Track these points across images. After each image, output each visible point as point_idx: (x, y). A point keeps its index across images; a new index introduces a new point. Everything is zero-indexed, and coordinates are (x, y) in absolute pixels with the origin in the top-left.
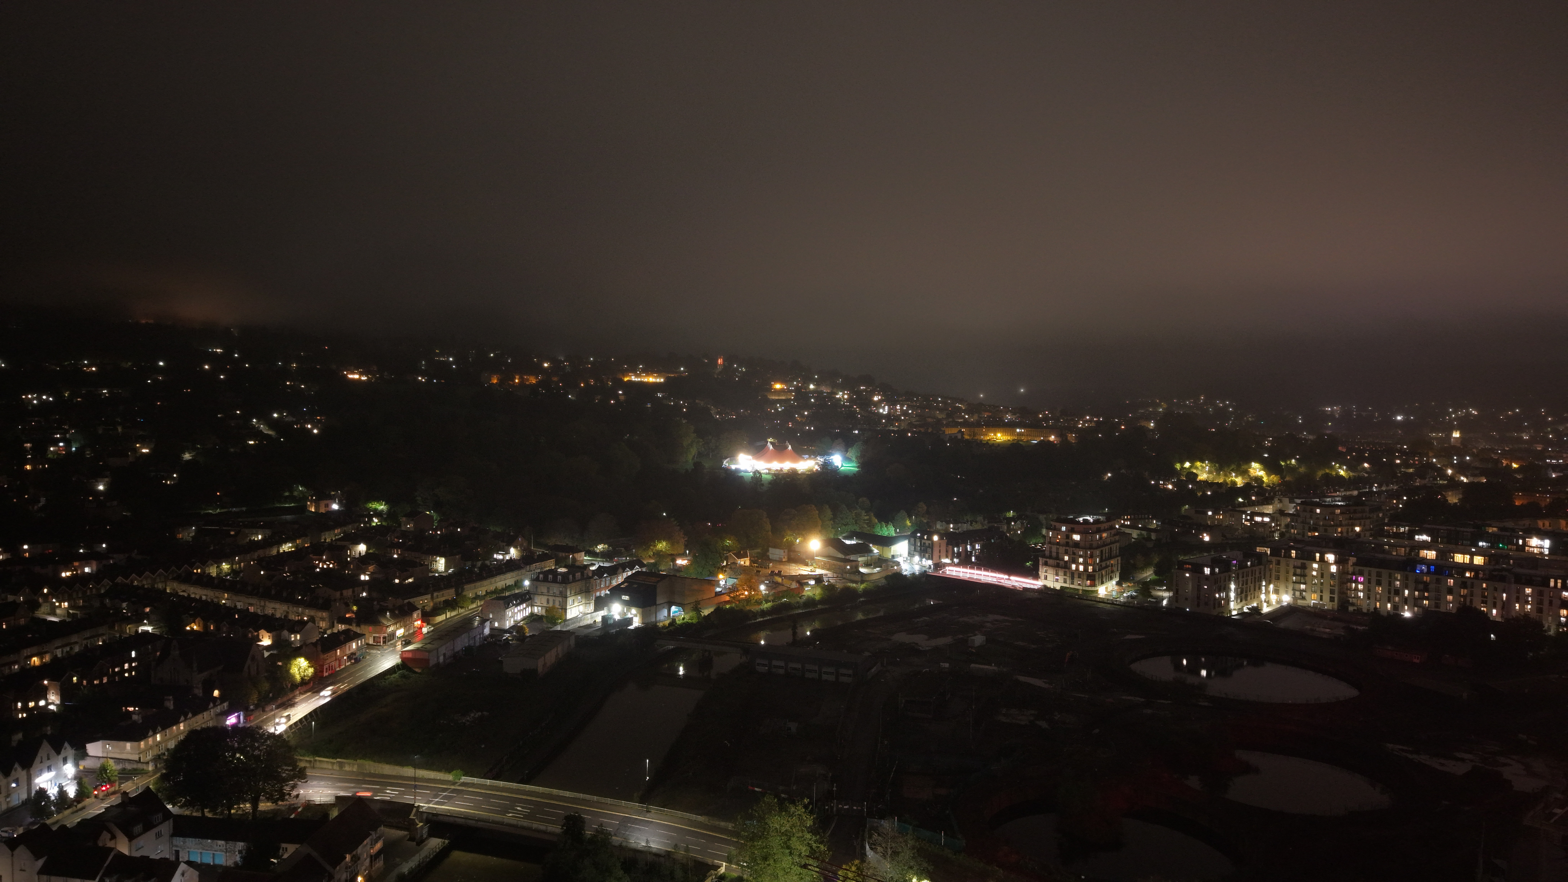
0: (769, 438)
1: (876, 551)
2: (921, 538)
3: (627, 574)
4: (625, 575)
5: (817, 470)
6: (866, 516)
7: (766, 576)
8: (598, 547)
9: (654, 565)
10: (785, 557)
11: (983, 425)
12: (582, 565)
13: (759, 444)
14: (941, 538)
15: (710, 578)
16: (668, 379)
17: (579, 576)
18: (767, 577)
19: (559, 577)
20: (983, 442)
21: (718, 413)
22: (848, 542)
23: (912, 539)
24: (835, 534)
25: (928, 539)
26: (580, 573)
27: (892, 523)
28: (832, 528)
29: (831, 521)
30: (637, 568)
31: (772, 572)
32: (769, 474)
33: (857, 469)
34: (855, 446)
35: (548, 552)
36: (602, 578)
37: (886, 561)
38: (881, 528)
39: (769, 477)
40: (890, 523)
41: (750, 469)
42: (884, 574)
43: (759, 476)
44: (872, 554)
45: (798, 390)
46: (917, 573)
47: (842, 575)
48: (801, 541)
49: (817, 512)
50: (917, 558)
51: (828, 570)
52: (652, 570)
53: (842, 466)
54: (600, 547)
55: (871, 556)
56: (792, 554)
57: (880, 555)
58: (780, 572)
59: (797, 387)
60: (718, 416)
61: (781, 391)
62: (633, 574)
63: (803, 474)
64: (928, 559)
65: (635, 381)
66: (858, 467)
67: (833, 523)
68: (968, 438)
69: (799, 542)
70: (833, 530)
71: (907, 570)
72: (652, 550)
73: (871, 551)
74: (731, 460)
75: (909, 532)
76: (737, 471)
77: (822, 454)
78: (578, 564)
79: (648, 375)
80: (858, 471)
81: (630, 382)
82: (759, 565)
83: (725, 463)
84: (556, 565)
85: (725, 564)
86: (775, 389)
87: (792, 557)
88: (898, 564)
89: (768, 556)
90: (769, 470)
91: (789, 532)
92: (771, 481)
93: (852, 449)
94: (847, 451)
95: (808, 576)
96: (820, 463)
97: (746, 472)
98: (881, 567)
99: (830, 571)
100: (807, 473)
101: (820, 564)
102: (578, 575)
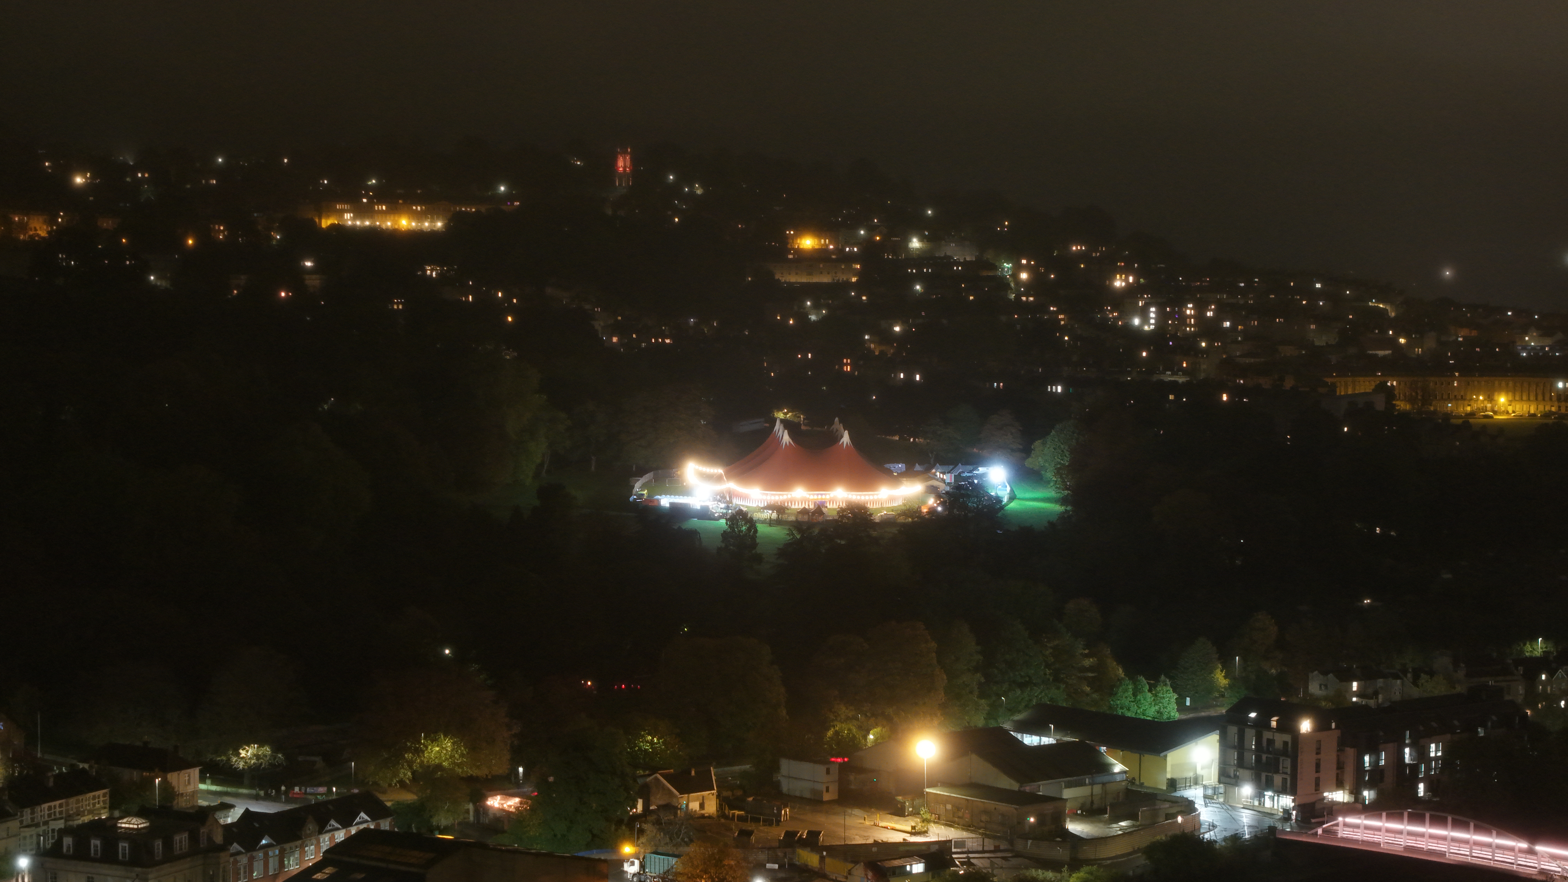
0: (780, 409)
1: (1118, 768)
2: (1262, 724)
3: (332, 838)
4: (325, 842)
5: (932, 511)
6: (1087, 656)
7: (769, 849)
8: (243, 753)
9: (418, 810)
10: (830, 789)
11: (1453, 368)
12: (193, 807)
13: (747, 426)
14: (1321, 726)
15: (595, 855)
16: (456, 222)
17: (185, 844)
18: (773, 850)
19: (123, 845)
20: (1453, 421)
21: (616, 329)
22: (1030, 740)
23: (1233, 730)
24: (990, 716)
25: (1281, 728)
26: (185, 836)
27: (1171, 678)
28: (982, 695)
29: (978, 675)
30: (363, 821)
31: (790, 835)
32: (778, 522)
33: (1058, 508)
34: (1053, 432)
35: (86, 766)
36: (254, 850)
37: (1151, 798)
38: (1135, 695)
39: (779, 533)
40: (1163, 677)
41: (717, 508)
42: (1144, 840)
43: (749, 530)
44: (1105, 779)
45: (870, 252)
46: (1247, 836)
47: (1011, 843)
48: (882, 737)
49: (933, 645)
50: (1247, 790)
51: (967, 827)
52: (410, 827)
53: (1012, 498)
54: (248, 753)
55: (1104, 784)
56: (852, 777)
57: (1132, 781)
58: (814, 835)
59: (868, 246)
60: (615, 340)
61: (817, 258)
62: (350, 840)
63: (887, 522)
64: (1282, 790)
65: (353, 229)
66: (1063, 501)
67: (983, 680)
68: (1408, 407)
69: (876, 740)
70: (983, 701)
71: (1214, 826)
72: (410, 764)
73: (1105, 768)
74: (656, 479)
75: (1222, 706)
76: (678, 513)
77: (948, 461)
78: (181, 804)
79: (395, 209)
80: (1063, 513)
81: (339, 230)
82: (747, 812)
83: (640, 489)
84: (112, 808)
85: (640, 807)
86: (799, 251)
87: (853, 787)
88: (1188, 807)
89: (777, 785)
90: (780, 509)
91: (843, 710)
92: (788, 545)
93: (1044, 444)
94: (1027, 451)
95: (902, 849)
96: (943, 488)
97: (705, 514)
98: (1131, 816)
99: (972, 832)
100: (901, 520)
101: (941, 809)
102: (181, 840)
